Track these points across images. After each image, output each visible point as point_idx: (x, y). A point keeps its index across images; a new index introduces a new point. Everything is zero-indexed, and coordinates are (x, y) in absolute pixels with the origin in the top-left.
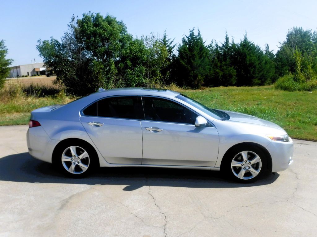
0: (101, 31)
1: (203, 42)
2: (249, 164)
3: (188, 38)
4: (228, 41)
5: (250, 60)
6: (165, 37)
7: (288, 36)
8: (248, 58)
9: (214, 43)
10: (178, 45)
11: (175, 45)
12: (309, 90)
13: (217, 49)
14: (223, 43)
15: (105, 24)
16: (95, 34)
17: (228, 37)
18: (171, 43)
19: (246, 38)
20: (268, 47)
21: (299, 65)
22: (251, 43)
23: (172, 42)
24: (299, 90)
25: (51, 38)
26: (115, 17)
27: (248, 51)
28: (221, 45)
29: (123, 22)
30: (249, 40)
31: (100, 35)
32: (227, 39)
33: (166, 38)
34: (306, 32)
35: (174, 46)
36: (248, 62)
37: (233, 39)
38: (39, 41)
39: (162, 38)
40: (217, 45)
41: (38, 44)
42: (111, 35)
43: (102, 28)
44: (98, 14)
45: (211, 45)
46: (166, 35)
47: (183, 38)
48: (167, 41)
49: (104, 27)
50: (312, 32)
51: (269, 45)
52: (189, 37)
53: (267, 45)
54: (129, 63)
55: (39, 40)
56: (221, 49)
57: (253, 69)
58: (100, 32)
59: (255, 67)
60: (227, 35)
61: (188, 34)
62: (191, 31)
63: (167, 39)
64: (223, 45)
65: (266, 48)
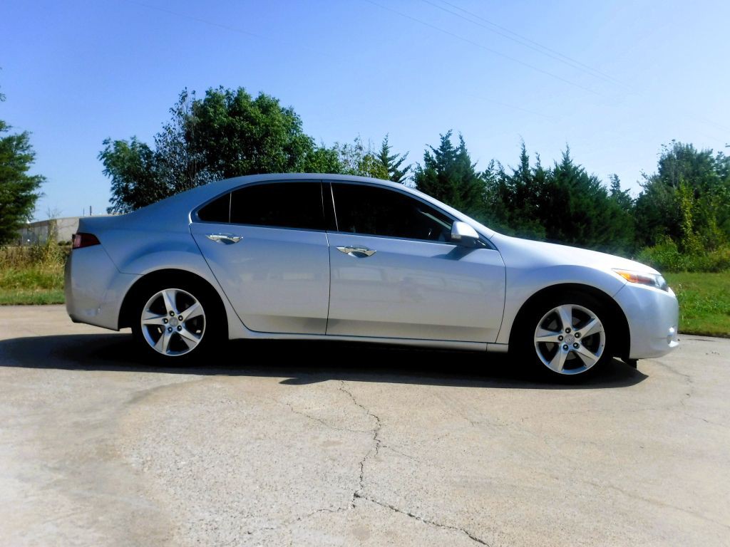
0: (245, 124)
1: (471, 165)
2: (577, 337)
3: (436, 152)
4: (528, 165)
5: (577, 206)
6: (385, 149)
7: (661, 163)
8: (573, 201)
9: (496, 167)
10: (414, 167)
11: (409, 168)
12: (714, 270)
13: (502, 182)
14: (517, 169)
15: (256, 112)
16: (229, 130)
17: (526, 154)
18: (399, 163)
19: (567, 159)
20: (618, 182)
21: (688, 215)
22: (580, 168)
23: (400, 161)
24: (690, 270)
25: (132, 139)
26: (276, 99)
27: (573, 187)
28: (511, 174)
29: (294, 111)
30: (575, 163)
31: (242, 134)
32: (525, 159)
33: (387, 152)
35: (406, 170)
36: (572, 211)
37: (538, 159)
39: (378, 150)
40: (501, 173)
43: (246, 118)
44: (240, 92)
45: (488, 173)
46: (389, 145)
47: (427, 155)
48: (392, 158)
49: (251, 117)
50: (714, 155)
51: (619, 178)
52: (440, 151)
53: (616, 177)
55: (106, 141)
56: (511, 181)
57: (584, 226)
58: (242, 127)
59: (588, 221)
60: (524, 152)
61: (437, 145)
62: (443, 138)
63: (389, 156)
64: (516, 173)
65: (614, 183)
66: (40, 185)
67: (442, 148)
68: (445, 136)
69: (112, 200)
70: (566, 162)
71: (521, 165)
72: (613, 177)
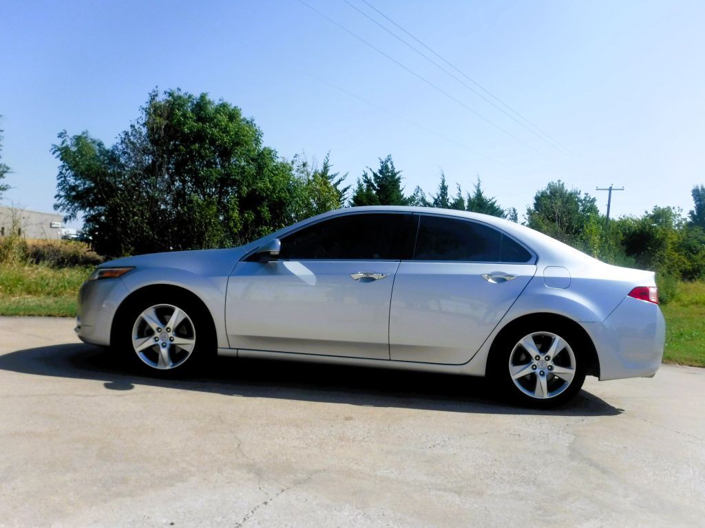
0: (215, 131)
1: (400, 189)
3: (375, 175)
4: (446, 194)
6: (326, 168)
7: (537, 199)
9: (419, 194)
10: (356, 187)
11: (348, 188)
14: (436, 197)
15: (223, 119)
16: (200, 137)
17: (446, 184)
18: (339, 182)
19: (479, 190)
20: (516, 215)
22: (493, 200)
23: (340, 181)
25: (84, 133)
26: (239, 108)
28: (432, 201)
29: (254, 122)
30: (485, 195)
31: (213, 142)
32: (444, 189)
33: (327, 171)
34: (571, 194)
35: (345, 190)
37: (460, 190)
38: (60, 136)
39: (320, 169)
40: (423, 199)
41: (58, 142)
42: (238, 144)
43: (216, 126)
44: (203, 97)
45: (412, 199)
46: (329, 164)
47: (365, 176)
48: (332, 177)
49: (222, 125)
50: (582, 196)
51: (517, 212)
52: (379, 175)
53: (514, 210)
54: (266, 213)
55: (62, 133)
58: (213, 134)
60: (443, 181)
61: (377, 168)
62: (382, 163)
63: (329, 174)
64: (436, 200)
65: (512, 216)
66: (4, 175)
67: (381, 172)
68: (384, 160)
69: (58, 196)
70: (479, 195)
71: (439, 193)
72: (512, 210)
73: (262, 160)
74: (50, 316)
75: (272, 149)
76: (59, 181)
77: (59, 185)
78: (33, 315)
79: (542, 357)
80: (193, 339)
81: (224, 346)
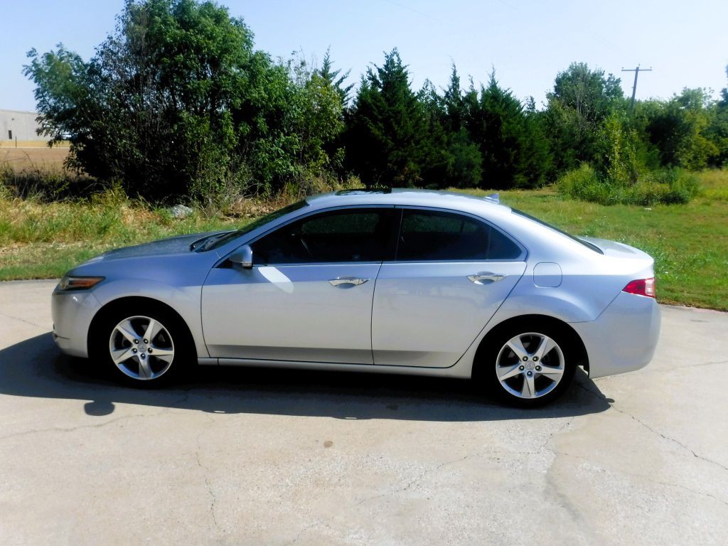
0: (201, 38)
1: (408, 83)
3: (380, 71)
4: (458, 86)
5: (509, 132)
6: (327, 65)
7: (558, 81)
8: (504, 126)
9: (429, 88)
10: (358, 86)
11: (351, 86)
12: (645, 204)
13: (434, 103)
14: (447, 90)
15: (208, 23)
16: (184, 46)
17: (457, 75)
18: (341, 81)
19: (493, 80)
20: (534, 104)
22: (508, 92)
23: (342, 79)
24: (625, 203)
25: (58, 46)
26: (226, 7)
27: (503, 111)
28: (442, 95)
29: (243, 22)
31: (198, 49)
32: (455, 80)
33: (328, 68)
34: (594, 75)
35: (348, 89)
36: (504, 137)
37: (472, 82)
38: (31, 54)
39: (320, 67)
40: (433, 93)
41: (29, 62)
42: (226, 51)
43: (201, 32)
45: (421, 94)
46: (330, 60)
47: (370, 72)
48: (334, 75)
49: (207, 30)
50: (606, 77)
51: (535, 100)
52: (384, 70)
53: (532, 99)
54: (261, 122)
55: (31, 52)
56: (443, 102)
57: (515, 151)
58: (198, 42)
59: (517, 147)
60: (455, 72)
61: (382, 64)
62: (387, 57)
63: (331, 71)
64: (447, 93)
65: (530, 105)
67: (386, 67)
68: (389, 54)
69: (40, 119)
70: (494, 86)
71: (451, 85)
72: (529, 98)
73: (255, 66)
74: (37, 278)
75: (265, 52)
76: (38, 102)
77: (38, 106)
78: (20, 279)
79: (530, 358)
80: (172, 350)
81: (203, 356)
